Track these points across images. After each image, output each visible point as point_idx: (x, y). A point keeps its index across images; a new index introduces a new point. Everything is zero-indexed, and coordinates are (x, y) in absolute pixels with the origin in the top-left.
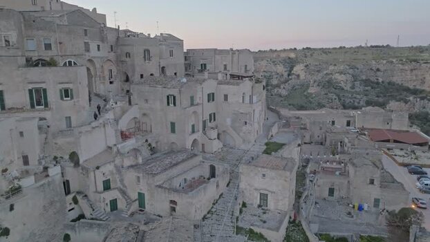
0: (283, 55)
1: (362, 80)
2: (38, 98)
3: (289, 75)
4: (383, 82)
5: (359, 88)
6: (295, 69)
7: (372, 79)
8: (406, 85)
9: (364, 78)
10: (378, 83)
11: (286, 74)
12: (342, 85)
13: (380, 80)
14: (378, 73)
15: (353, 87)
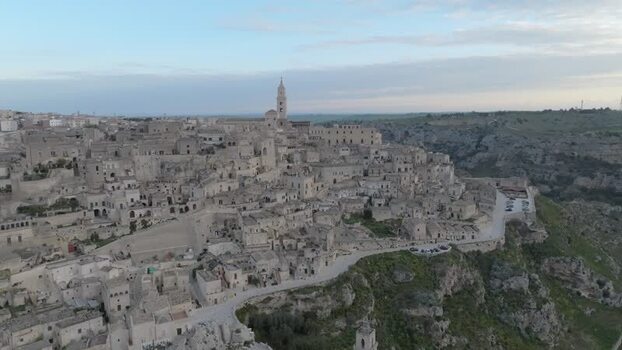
0: (470, 122)
1: (555, 154)
2: (406, 169)
3: (477, 147)
4: (579, 156)
5: (550, 163)
6: (484, 140)
7: (566, 153)
8: (606, 159)
9: (557, 151)
10: (572, 158)
11: (473, 146)
12: (532, 159)
13: (576, 154)
14: (573, 147)
15: (543, 162)
